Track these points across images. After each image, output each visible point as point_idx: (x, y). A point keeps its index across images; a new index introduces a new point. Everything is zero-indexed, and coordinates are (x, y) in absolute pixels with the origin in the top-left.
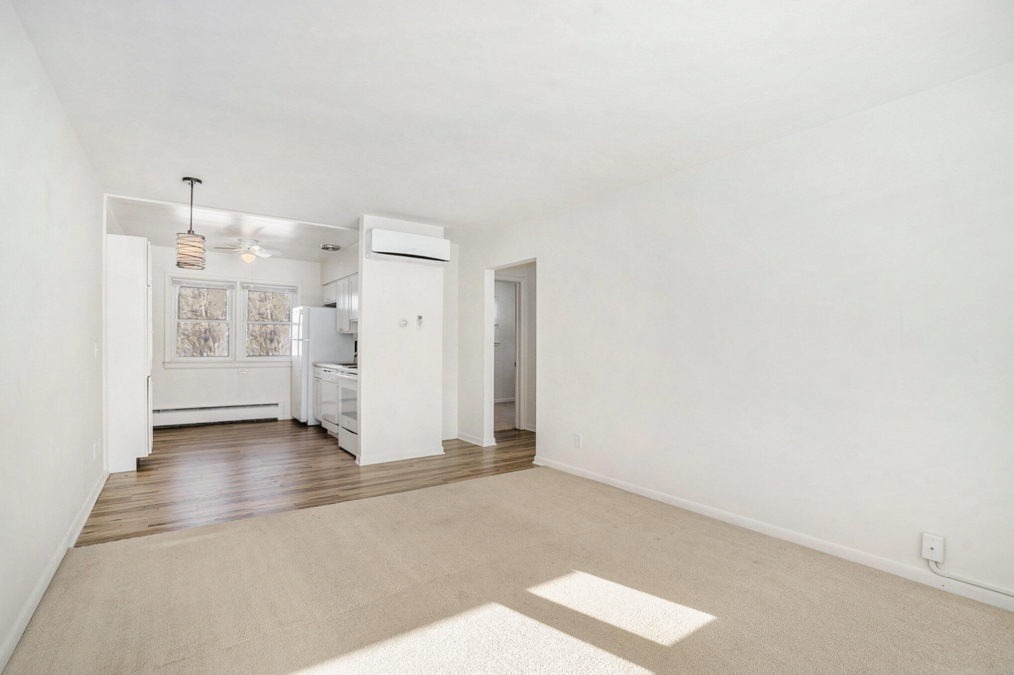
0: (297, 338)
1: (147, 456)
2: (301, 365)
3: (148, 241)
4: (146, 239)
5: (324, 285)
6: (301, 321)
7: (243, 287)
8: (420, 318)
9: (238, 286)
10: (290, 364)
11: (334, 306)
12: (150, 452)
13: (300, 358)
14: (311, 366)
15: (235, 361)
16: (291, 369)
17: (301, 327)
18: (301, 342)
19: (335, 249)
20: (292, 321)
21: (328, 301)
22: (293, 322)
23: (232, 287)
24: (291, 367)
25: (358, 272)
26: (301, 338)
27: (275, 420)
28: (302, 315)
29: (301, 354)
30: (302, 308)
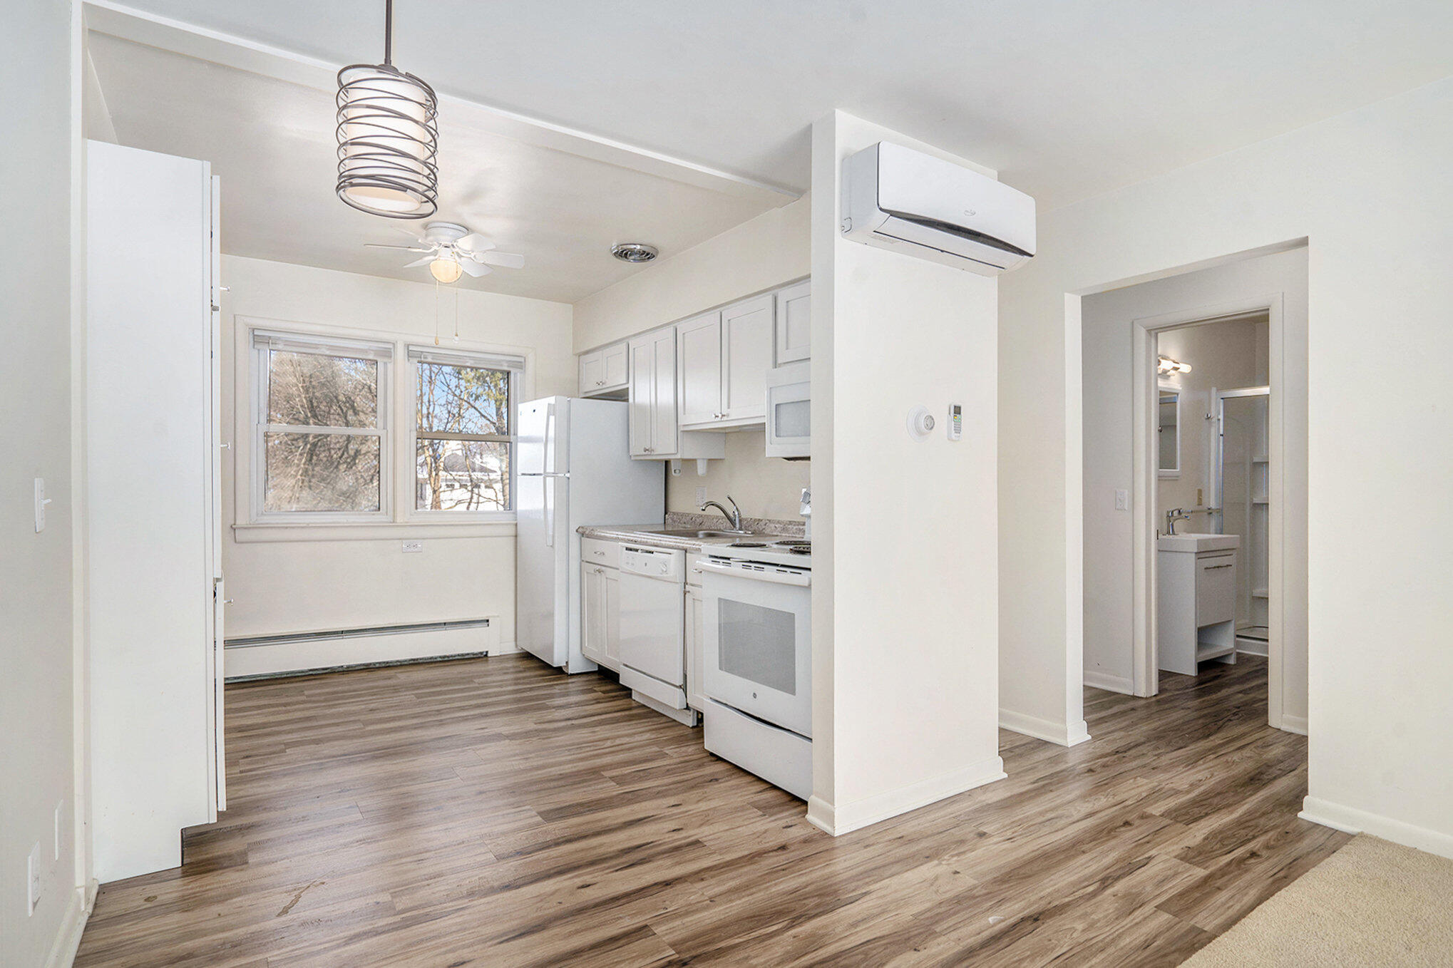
0: (542, 472)
1: (214, 820)
2: (551, 533)
3: (214, 172)
4: (207, 165)
5: (580, 355)
6: (551, 433)
7: (410, 354)
8: (957, 410)
9: (400, 352)
10: (514, 529)
11: (620, 396)
12: (223, 807)
13: (550, 517)
14: (574, 538)
15: (393, 524)
16: (516, 542)
17: (551, 447)
18: (550, 481)
19: (647, 255)
20: (515, 434)
21: (599, 387)
22: (519, 434)
23: (387, 354)
24: (516, 536)
25: (809, 276)
26: (550, 469)
27: (483, 657)
28: (552, 418)
29: (550, 506)
30: (552, 400)
